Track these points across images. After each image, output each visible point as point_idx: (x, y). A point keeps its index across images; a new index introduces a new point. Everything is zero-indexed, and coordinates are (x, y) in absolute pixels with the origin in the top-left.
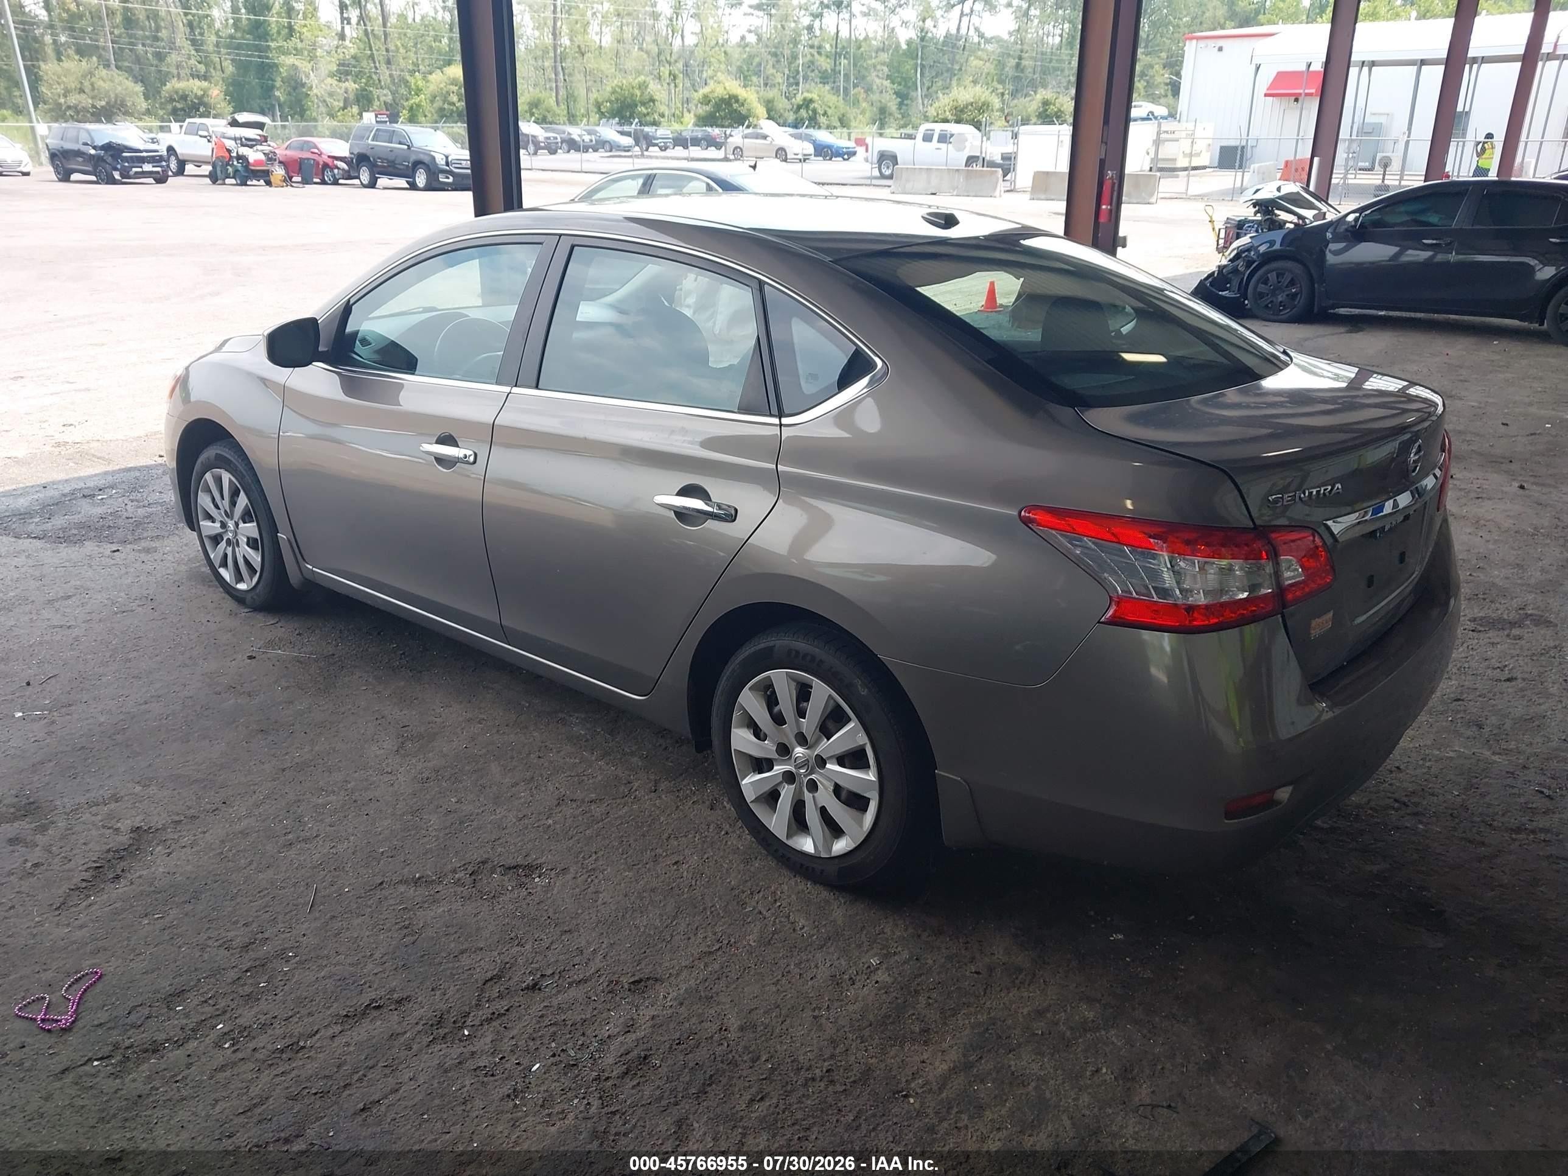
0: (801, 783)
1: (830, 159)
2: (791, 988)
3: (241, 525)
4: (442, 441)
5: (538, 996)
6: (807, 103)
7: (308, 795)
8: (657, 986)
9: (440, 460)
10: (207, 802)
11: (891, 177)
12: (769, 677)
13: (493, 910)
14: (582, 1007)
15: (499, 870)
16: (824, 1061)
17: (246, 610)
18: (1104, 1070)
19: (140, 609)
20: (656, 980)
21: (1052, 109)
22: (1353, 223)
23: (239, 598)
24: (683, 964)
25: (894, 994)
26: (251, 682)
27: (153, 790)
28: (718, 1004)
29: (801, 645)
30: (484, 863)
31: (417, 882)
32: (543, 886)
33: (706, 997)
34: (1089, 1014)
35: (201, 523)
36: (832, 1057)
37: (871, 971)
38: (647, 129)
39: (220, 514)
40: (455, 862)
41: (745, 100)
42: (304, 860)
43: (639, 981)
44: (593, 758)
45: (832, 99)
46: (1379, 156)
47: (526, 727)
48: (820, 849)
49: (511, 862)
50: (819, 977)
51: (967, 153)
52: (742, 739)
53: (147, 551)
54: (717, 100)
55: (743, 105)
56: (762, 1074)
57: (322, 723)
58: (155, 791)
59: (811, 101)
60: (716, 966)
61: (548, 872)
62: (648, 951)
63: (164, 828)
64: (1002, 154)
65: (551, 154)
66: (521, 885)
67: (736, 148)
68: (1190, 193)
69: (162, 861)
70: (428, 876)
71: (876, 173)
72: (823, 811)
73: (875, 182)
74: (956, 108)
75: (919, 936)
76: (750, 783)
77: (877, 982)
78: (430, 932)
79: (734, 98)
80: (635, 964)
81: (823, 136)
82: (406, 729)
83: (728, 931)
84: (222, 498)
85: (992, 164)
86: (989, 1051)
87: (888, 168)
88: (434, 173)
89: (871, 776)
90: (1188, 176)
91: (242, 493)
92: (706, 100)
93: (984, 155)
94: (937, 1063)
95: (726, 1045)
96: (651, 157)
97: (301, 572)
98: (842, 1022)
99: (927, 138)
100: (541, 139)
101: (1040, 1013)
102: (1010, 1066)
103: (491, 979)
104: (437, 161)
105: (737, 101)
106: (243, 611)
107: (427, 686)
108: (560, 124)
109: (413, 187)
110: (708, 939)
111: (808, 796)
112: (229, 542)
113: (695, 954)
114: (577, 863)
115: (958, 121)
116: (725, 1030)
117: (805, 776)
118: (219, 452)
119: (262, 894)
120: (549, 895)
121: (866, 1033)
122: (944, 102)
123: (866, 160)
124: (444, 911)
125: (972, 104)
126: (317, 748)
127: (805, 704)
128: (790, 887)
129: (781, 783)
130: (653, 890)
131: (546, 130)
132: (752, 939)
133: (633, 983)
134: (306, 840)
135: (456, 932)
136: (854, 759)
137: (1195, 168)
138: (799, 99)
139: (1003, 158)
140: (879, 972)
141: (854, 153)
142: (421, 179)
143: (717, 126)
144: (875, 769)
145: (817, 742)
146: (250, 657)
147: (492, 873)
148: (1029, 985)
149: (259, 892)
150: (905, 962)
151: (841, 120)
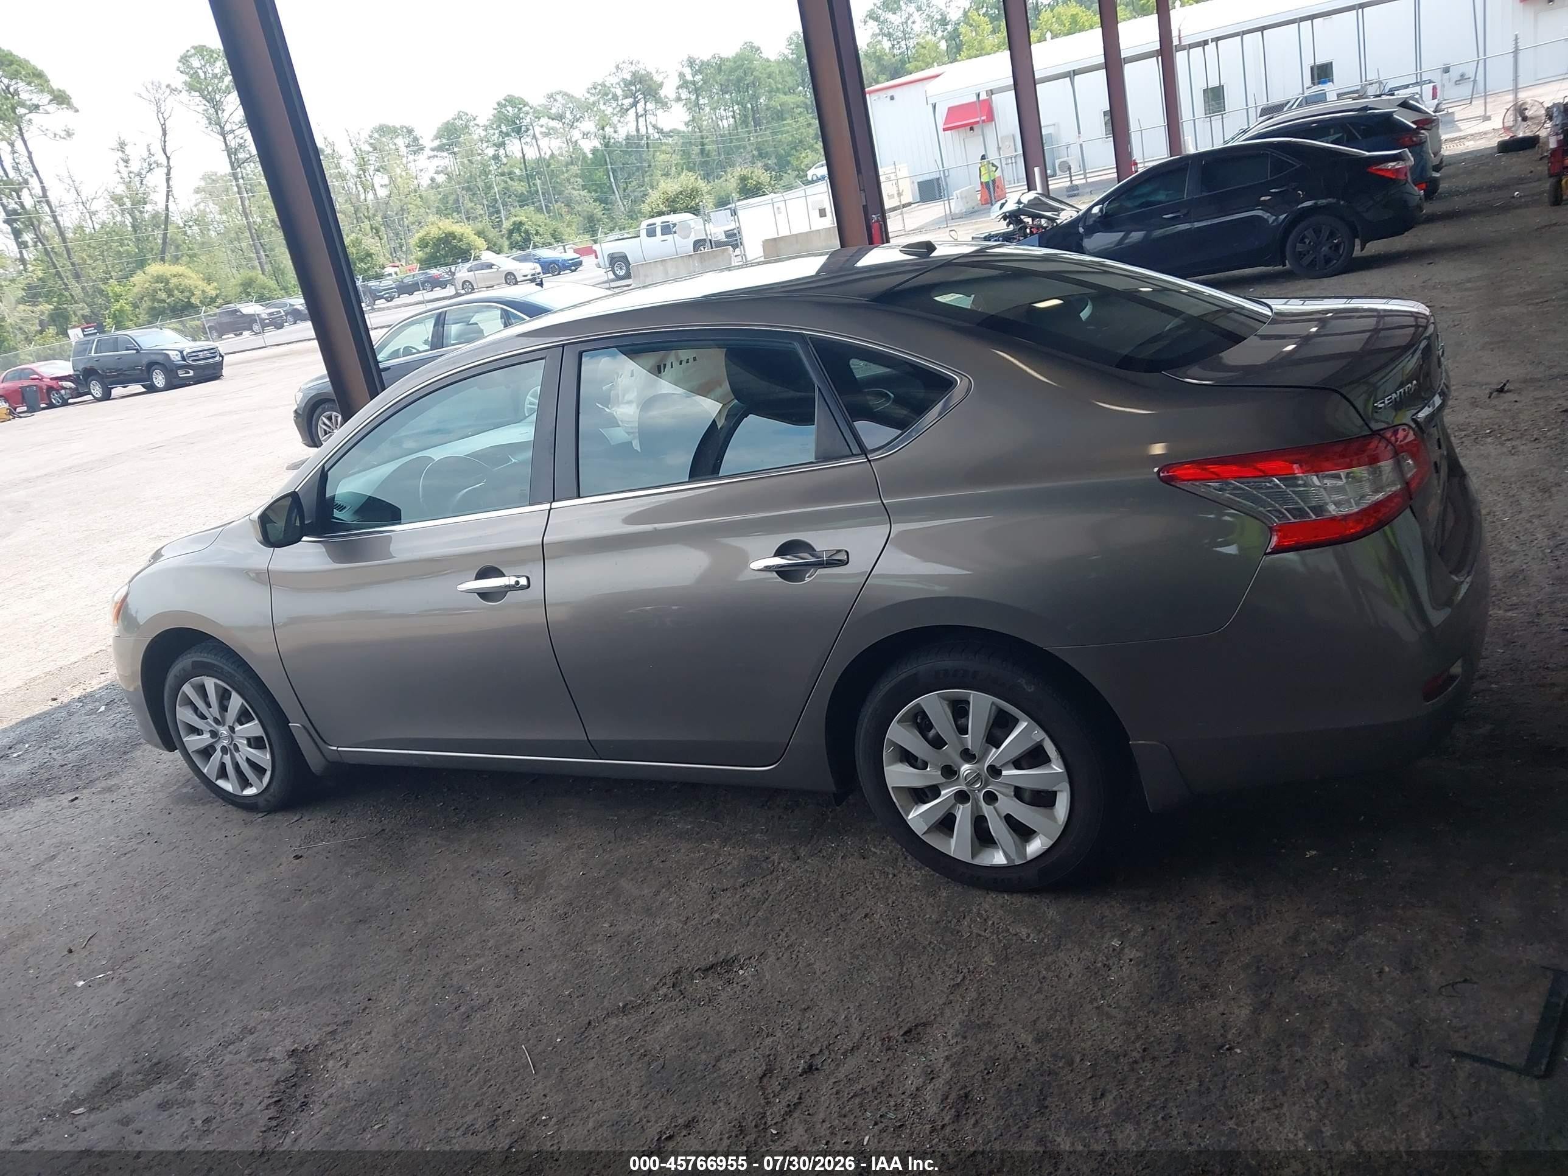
0: (976, 801)
1: (559, 274)
2: (1056, 991)
3: (238, 728)
4: (482, 574)
5: (820, 1077)
6: (518, 227)
7: (453, 966)
8: (929, 1030)
9: (484, 595)
10: (351, 1004)
11: (628, 276)
12: (918, 704)
13: (719, 1012)
14: (871, 1072)
15: (697, 974)
16: (1133, 1042)
17: (260, 815)
18: (1387, 969)
19: (142, 846)
20: (925, 1024)
21: (751, 183)
22: (1100, 214)
23: (248, 806)
24: (940, 1002)
25: (1154, 965)
26: (314, 879)
27: (283, 1010)
28: (999, 1026)
29: (947, 663)
30: (678, 972)
31: (624, 1010)
32: (752, 976)
33: (984, 1024)
34: (1334, 925)
35: (184, 740)
36: (1138, 1037)
37: (1119, 952)
38: (370, 284)
39: (208, 723)
40: (650, 982)
41: (462, 235)
42: (495, 1027)
43: (909, 1031)
44: (716, 847)
45: (541, 218)
46: (1057, 162)
47: (629, 839)
48: (1013, 856)
49: (703, 964)
50: (1074, 973)
51: (693, 238)
52: (898, 775)
53: (110, 790)
54: (435, 240)
55: (461, 240)
56: (1087, 1073)
57: (419, 895)
58: (287, 1011)
59: (521, 223)
60: (974, 995)
61: (748, 961)
62: (898, 1001)
63: (322, 1043)
64: (725, 232)
65: (278, 329)
66: (729, 982)
67: (464, 282)
68: (907, 229)
69: (344, 1074)
70: (631, 1001)
71: (611, 276)
72: (1009, 819)
73: (613, 284)
74: (667, 200)
75: (1138, 909)
76: (917, 816)
77: (1131, 960)
78: (671, 1052)
79: (451, 235)
80: (894, 1016)
81: (546, 253)
82: (509, 875)
83: (962, 960)
84: (209, 706)
85: (719, 244)
86: (1275, 984)
87: (621, 269)
88: (172, 371)
89: (1057, 767)
90: (902, 214)
91: (234, 694)
92: (423, 244)
93: (710, 237)
94: (1236, 1011)
95: (1034, 1059)
96: (380, 310)
97: (323, 755)
98: (1126, 1003)
99: (651, 233)
100: (264, 316)
101: (1294, 939)
102: (1302, 992)
103: (764, 1075)
104: (172, 357)
105: (454, 238)
106: (258, 818)
107: (501, 831)
108: (278, 298)
109: (151, 389)
110: (948, 974)
111: (987, 810)
112: (224, 750)
113: (945, 990)
114: (770, 944)
115: (675, 211)
116: (1023, 1047)
117: (980, 790)
118: (195, 659)
119: (472, 1072)
120: (765, 982)
121: (1153, 1006)
122: (654, 197)
123: (598, 266)
124: (671, 1028)
125: (681, 193)
126: (429, 920)
127: (963, 720)
128: (989, 903)
129: (954, 806)
130: (863, 947)
131: (267, 306)
132: (988, 960)
133: (905, 1033)
134: (482, 1008)
135: (698, 1044)
136: (1034, 757)
137: (904, 206)
138: (507, 225)
139: (727, 236)
140: (1126, 950)
141: (580, 263)
142: (159, 380)
143: (441, 265)
144: (1060, 761)
145: (986, 753)
146: (297, 857)
147: (692, 980)
148: (1265, 918)
149: (469, 1071)
150: (1143, 935)
151: (553, 236)
